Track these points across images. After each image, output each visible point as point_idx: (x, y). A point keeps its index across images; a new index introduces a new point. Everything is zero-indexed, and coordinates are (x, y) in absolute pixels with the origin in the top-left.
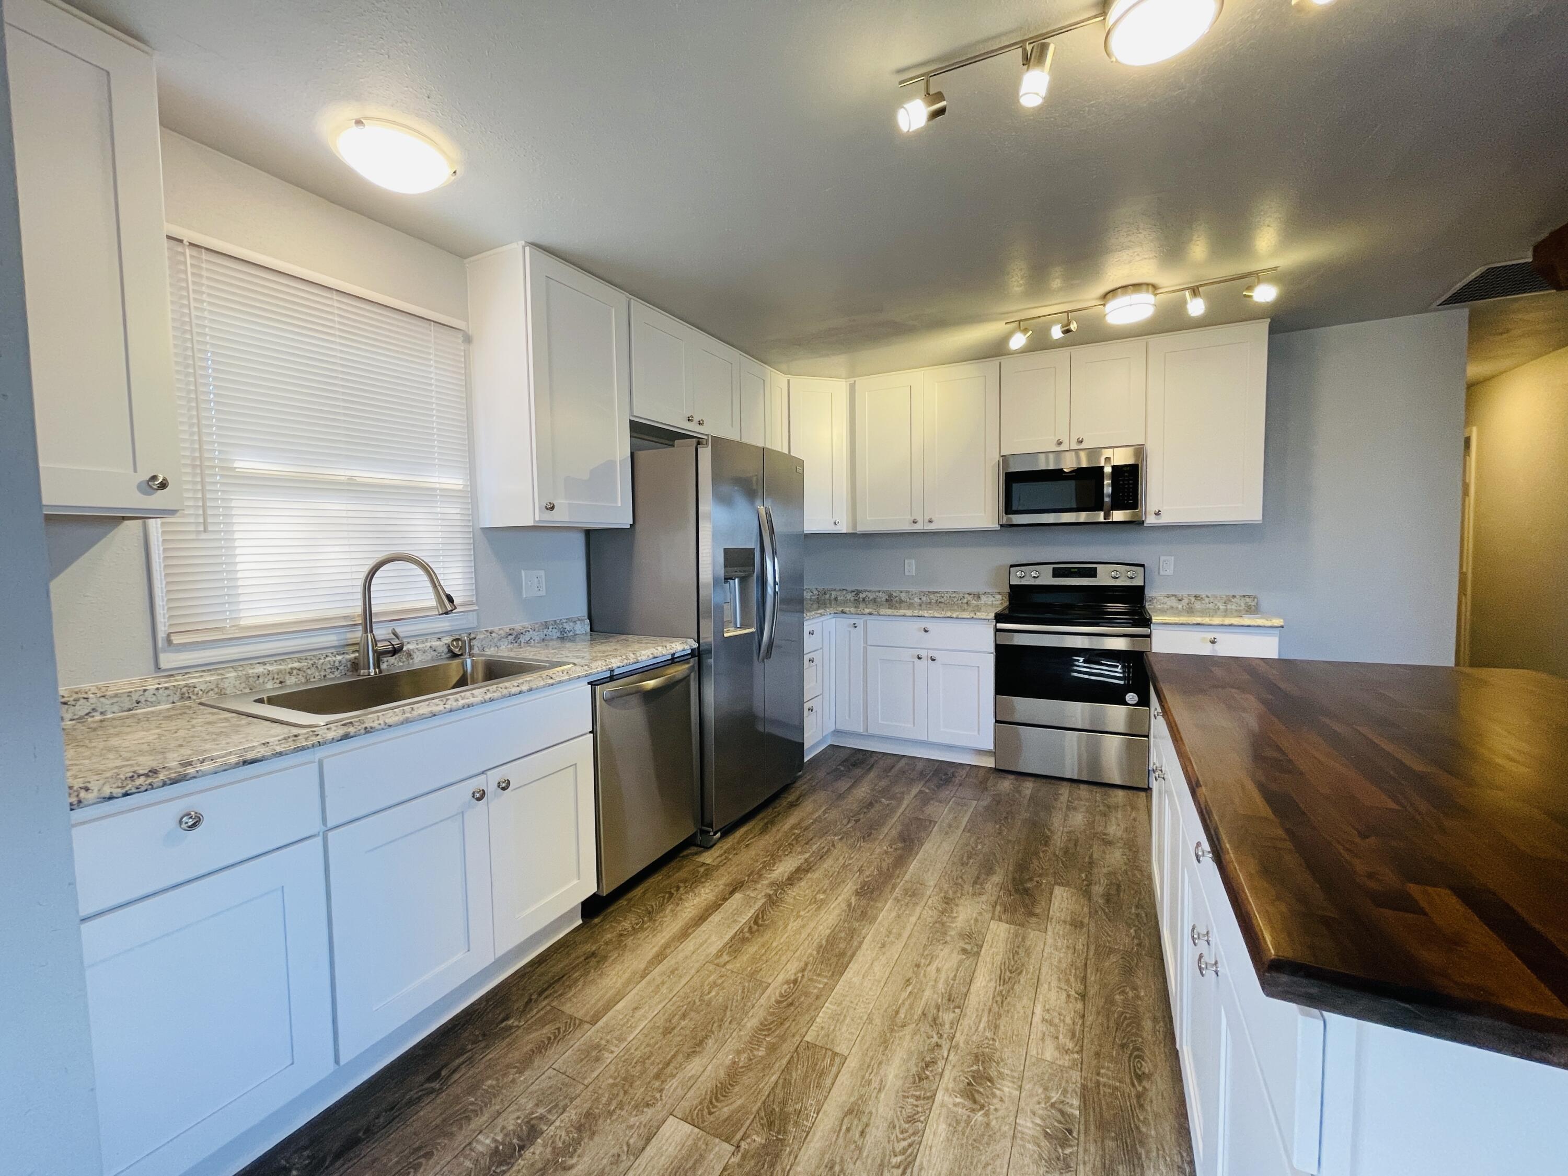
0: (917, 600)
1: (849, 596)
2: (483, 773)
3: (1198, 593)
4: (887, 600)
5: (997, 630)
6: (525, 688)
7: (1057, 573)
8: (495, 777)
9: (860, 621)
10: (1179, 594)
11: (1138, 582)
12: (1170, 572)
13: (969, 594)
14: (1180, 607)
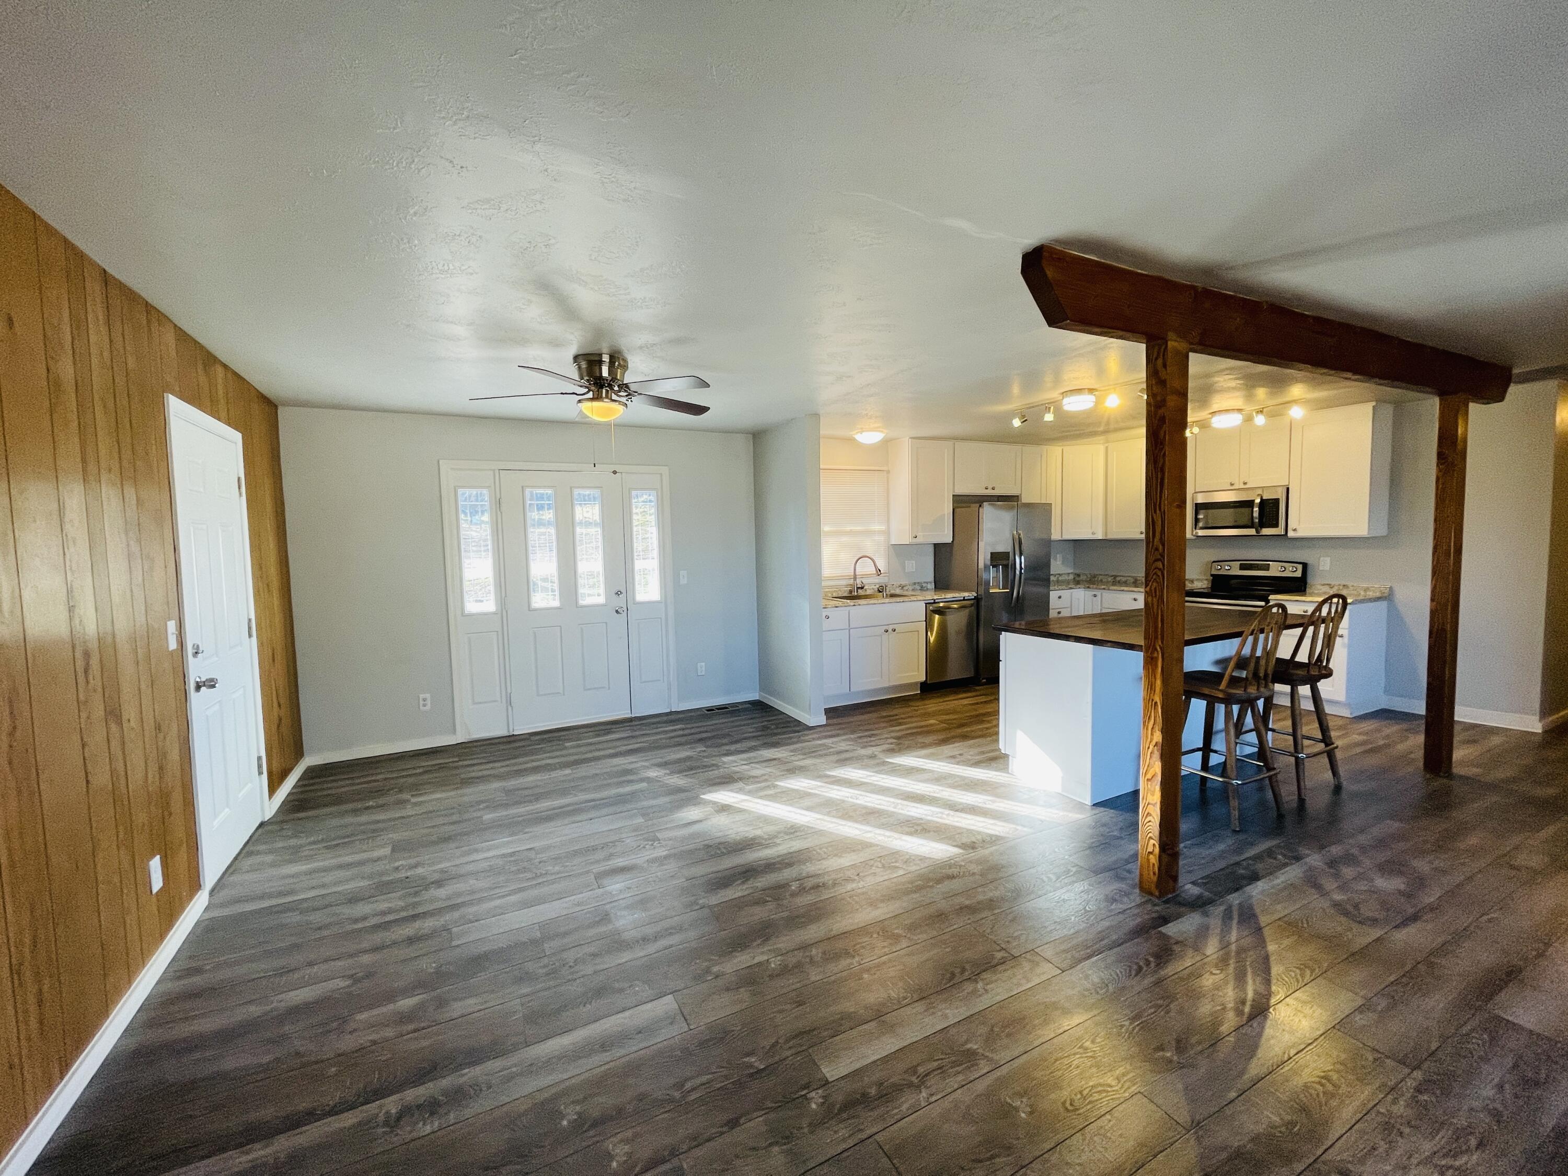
1: (1110, 579)
3: (1345, 583)
6: (903, 601)
7: (1243, 567)
8: (891, 628)
9: (1098, 593)
10: (1333, 583)
11: (1298, 574)
12: (1327, 568)
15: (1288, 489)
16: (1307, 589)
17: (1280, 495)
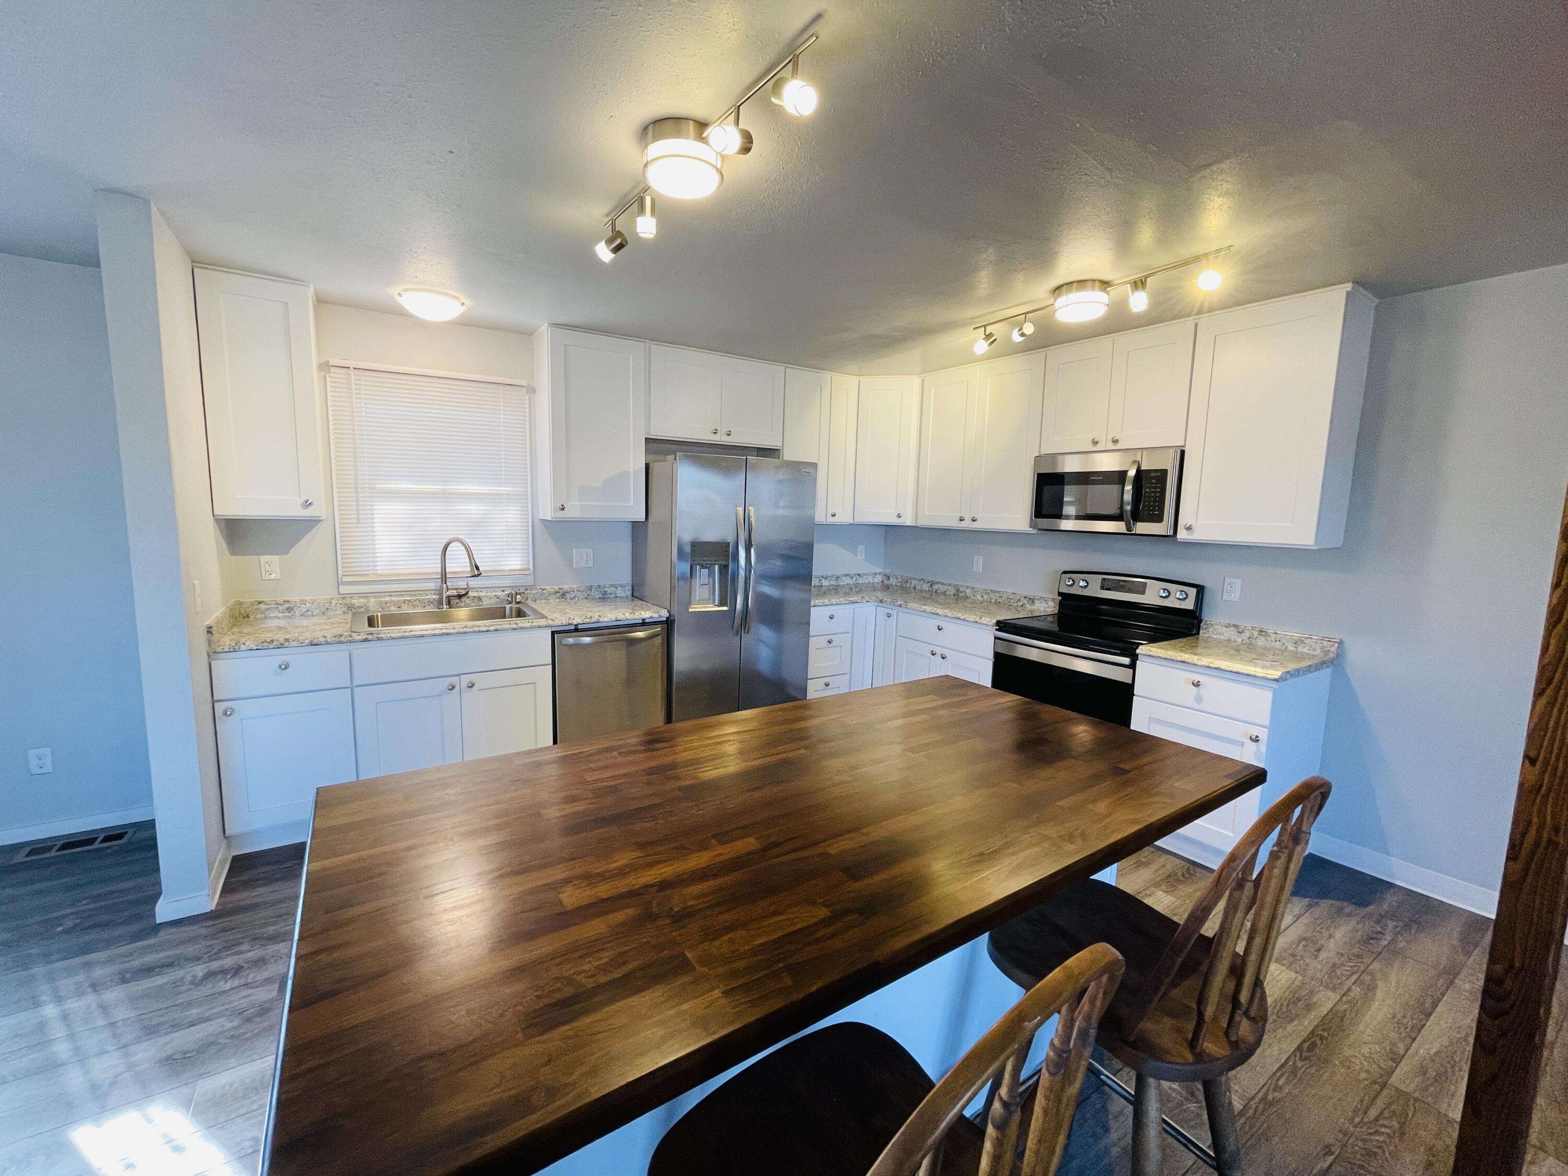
0: (979, 597)
2: (459, 675)
3: (1264, 627)
4: (954, 595)
5: (996, 638)
6: (492, 628)
7: (1106, 585)
8: (465, 680)
9: (894, 612)
10: (1242, 624)
11: (1189, 605)
13: (1025, 597)
14: (1240, 640)
15: (1183, 453)
16: (1201, 631)
17: (1168, 463)
